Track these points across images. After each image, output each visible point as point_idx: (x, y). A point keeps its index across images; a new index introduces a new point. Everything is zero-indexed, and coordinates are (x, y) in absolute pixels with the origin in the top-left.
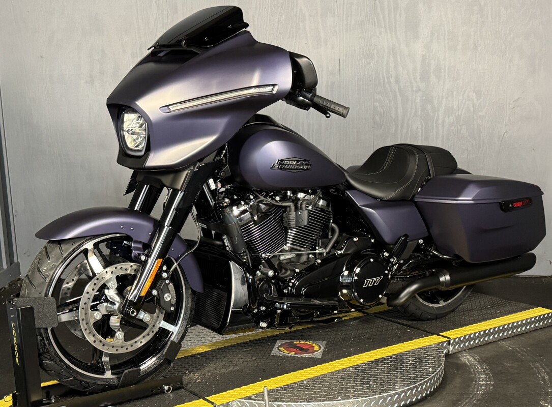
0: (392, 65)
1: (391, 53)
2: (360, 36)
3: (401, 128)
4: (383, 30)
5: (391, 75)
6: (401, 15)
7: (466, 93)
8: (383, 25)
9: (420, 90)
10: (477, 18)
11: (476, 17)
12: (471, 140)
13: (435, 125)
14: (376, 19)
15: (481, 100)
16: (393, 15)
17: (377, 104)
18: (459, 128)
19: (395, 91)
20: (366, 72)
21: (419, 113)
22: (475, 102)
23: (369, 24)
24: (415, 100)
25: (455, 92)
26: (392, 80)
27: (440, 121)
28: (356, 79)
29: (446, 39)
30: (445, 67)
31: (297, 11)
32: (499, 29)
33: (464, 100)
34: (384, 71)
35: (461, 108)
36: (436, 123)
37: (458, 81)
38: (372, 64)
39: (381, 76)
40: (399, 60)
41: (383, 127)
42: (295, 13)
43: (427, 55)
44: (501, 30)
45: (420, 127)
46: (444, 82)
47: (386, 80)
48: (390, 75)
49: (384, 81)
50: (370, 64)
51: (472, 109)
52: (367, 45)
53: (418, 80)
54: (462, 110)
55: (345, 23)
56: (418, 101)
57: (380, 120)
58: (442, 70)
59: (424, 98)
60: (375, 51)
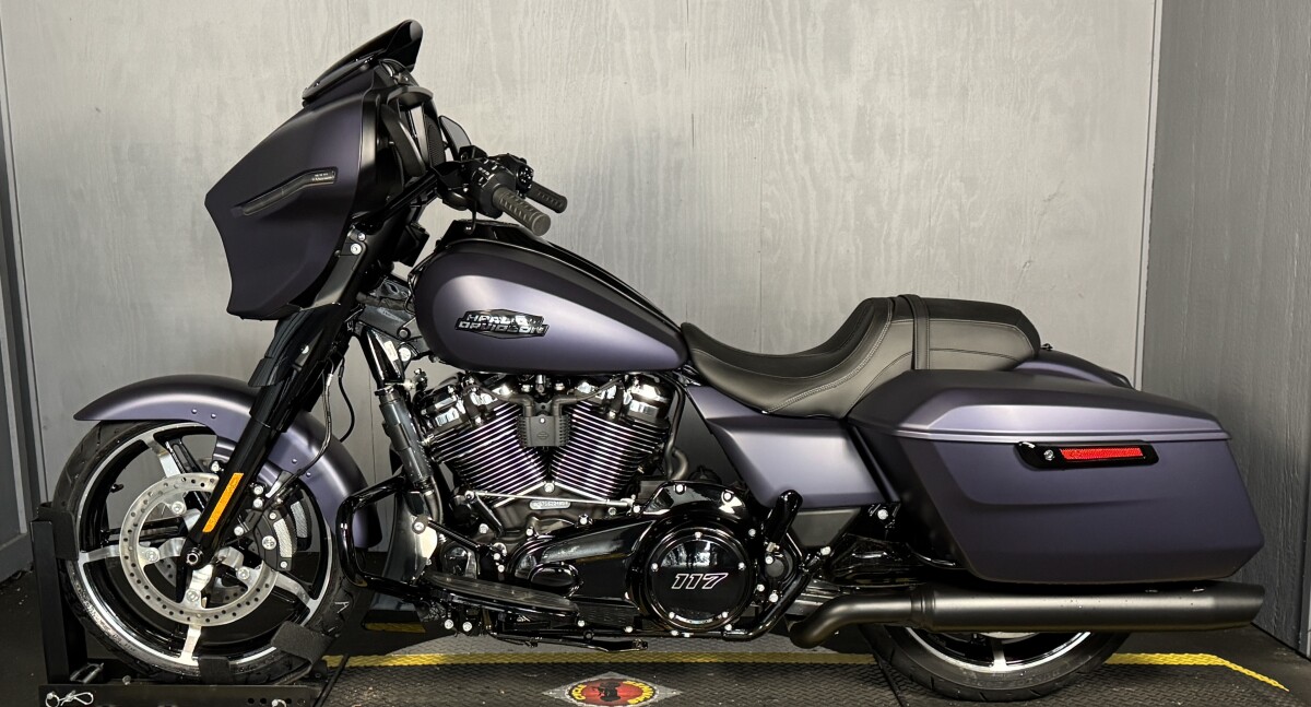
0: (797, 127)
1: (796, 102)
2: (733, 68)
3: (816, 252)
4: (780, 56)
5: (796, 147)
6: (815, 25)
7: (946, 182)
8: (780, 47)
9: (852, 176)
10: (968, 33)
11: (966, 29)
12: (955, 276)
13: (882, 246)
14: (765, 36)
15: (976, 197)
16: (799, 27)
17: (767, 205)
18: (932, 251)
19: (803, 178)
20: (746, 141)
21: (852, 221)
22: (964, 200)
23: (751, 46)
24: (844, 196)
25: (923, 182)
26: (797, 156)
27: (893, 240)
28: (726, 154)
29: (906, 73)
30: (904, 130)
31: (607, 19)
32: (1011, 55)
33: (941, 198)
34: (783, 138)
35: (936, 214)
36: (885, 243)
37: (929, 160)
38: (756, 125)
39: (775, 148)
40: (812, 116)
41: (779, 251)
42: (603, 21)
43: (869, 106)
44: (1016, 57)
45: (853, 250)
46: (901, 161)
47: (786, 157)
48: (793, 146)
49: (781, 159)
50: (753, 124)
51: (957, 215)
52: (747, 87)
53: (850, 157)
54: (938, 216)
55: (704, 42)
56: (849, 198)
57: (774, 236)
58: (898, 137)
59: (861, 192)
60: (764, 99)
